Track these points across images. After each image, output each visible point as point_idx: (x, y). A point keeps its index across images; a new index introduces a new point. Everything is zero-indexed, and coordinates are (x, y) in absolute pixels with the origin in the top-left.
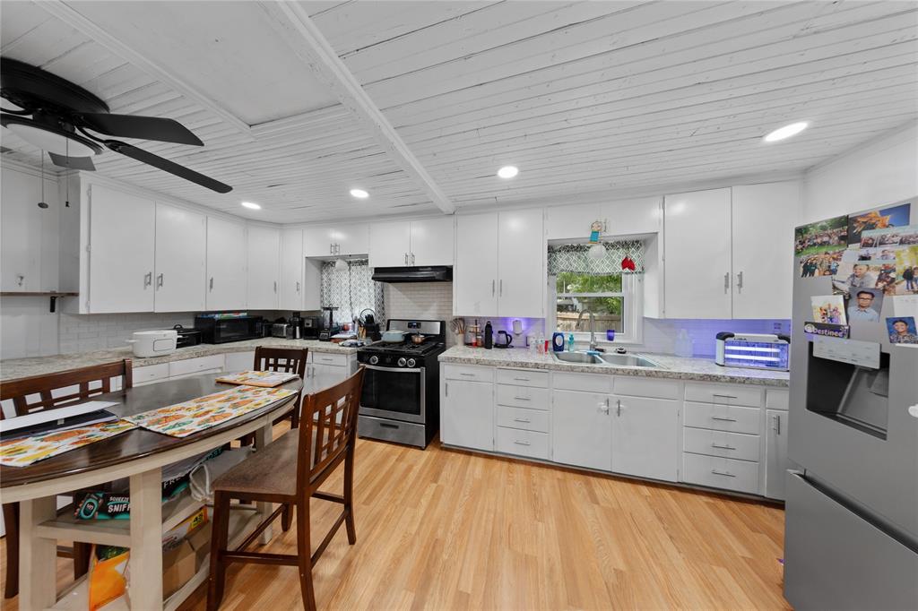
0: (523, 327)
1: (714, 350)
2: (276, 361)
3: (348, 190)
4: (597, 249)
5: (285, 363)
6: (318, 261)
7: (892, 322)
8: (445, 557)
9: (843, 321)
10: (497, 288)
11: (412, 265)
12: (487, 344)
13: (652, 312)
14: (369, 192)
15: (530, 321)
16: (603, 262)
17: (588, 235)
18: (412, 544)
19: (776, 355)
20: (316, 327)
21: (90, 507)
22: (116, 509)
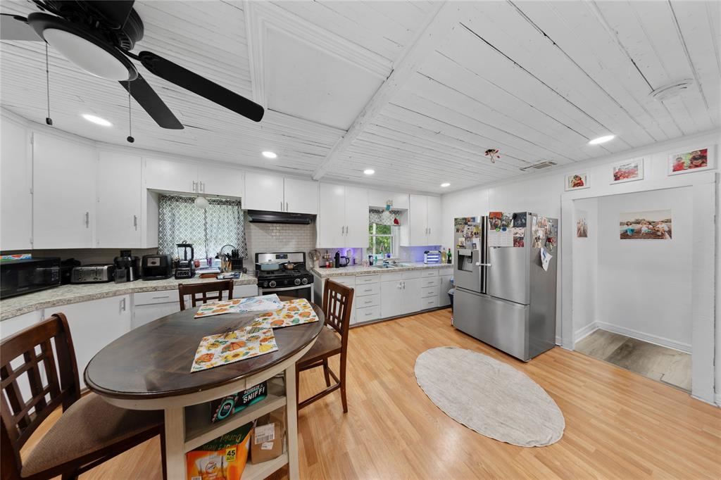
0: (352, 253)
1: (423, 258)
2: (204, 295)
3: (261, 152)
4: (386, 214)
5: (218, 295)
6: (156, 193)
7: (473, 244)
8: (373, 366)
9: (464, 245)
10: (345, 230)
11: (285, 211)
12: (338, 265)
13: (405, 243)
14: (277, 154)
15: (355, 250)
16: (387, 219)
17: (385, 206)
18: (356, 370)
19: (436, 258)
20: (164, 265)
21: (226, 408)
22: (250, 398)
